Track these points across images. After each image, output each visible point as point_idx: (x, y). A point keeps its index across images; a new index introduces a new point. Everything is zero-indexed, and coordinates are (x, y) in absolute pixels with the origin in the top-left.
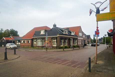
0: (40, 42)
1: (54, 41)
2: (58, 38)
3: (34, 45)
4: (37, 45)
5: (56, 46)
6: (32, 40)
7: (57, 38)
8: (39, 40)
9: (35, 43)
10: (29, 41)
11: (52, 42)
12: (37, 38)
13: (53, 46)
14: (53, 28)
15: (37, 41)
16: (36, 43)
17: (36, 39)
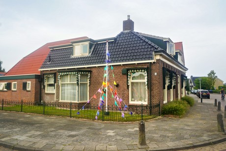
0: (69, 87)
1: (132, 83)
2: (154, 67)
3: (47, 99)
4: (58, 97)
5: (146, 103)
6: (40, 79)
7: (148, 69)
8: (67, 80)
9: (48, 90)
10: (29, 82)
11: (128, 86)
12: (60, 71)
13: (131, 103)
14: (122, 33)
15: (60, 82)
16: (54, 92)
17: (55, 74)
